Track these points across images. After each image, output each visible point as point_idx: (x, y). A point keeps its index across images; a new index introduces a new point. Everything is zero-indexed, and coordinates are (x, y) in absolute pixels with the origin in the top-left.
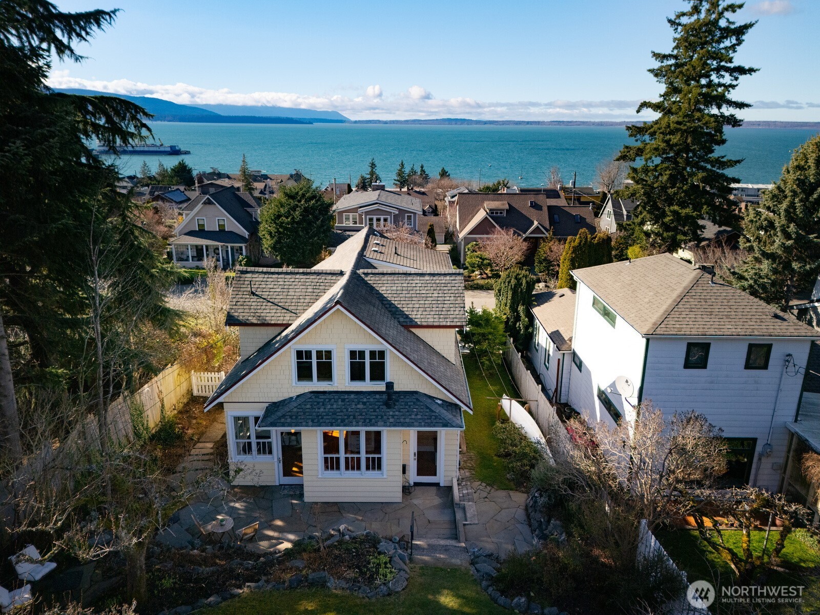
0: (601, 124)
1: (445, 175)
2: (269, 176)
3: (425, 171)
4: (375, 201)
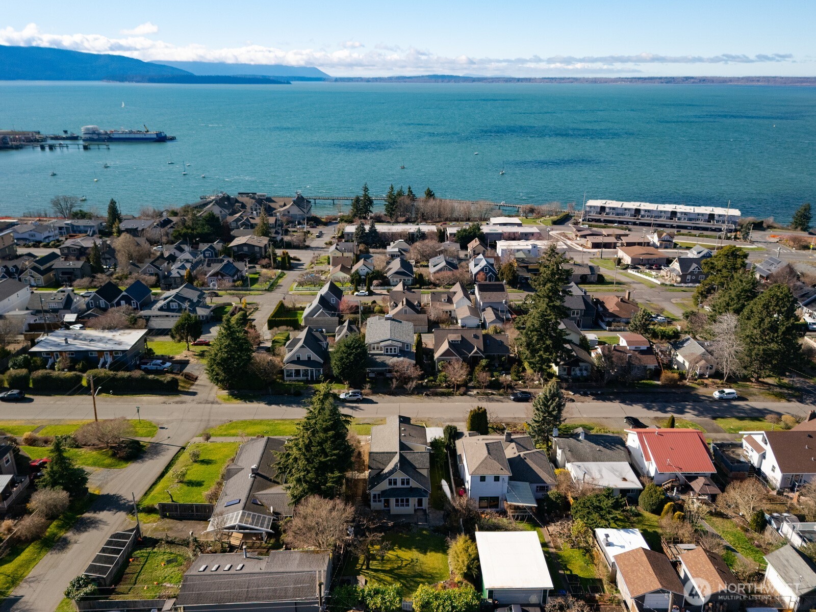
0: (595, 81)
1: (430, 194)
2: (273, 199)
3: (411, 192)
4: (389, 337)
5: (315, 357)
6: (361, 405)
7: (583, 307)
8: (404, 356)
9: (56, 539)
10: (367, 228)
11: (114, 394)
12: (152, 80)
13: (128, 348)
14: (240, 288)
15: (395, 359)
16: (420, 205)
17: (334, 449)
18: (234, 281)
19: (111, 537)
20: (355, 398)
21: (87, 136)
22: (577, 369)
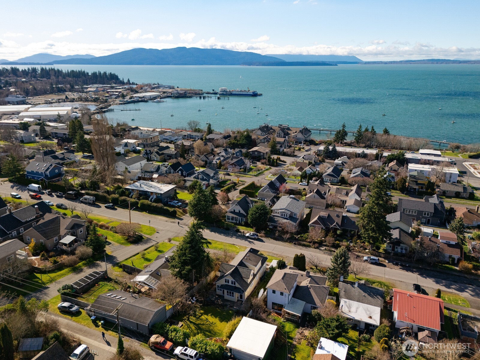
1: (386, 132)
2: (290, 128)
3: (374, 130)
4: (284, 207)
5: (242, 211)
6: (255, 242)
7: (433, 211)
8: (291, 220)
9: (80, 268)
10: (331, 148)
11: (148, 213)
12: (264, 64)
13: (162, 192)
14: (242, 173)
15: (286, 221)
16: (379, 138)
17: (190, 254)
18: (240, 169)
19: (93, 273)
20: (254, 237)
21: (221, 92)
22: (399, 248)
